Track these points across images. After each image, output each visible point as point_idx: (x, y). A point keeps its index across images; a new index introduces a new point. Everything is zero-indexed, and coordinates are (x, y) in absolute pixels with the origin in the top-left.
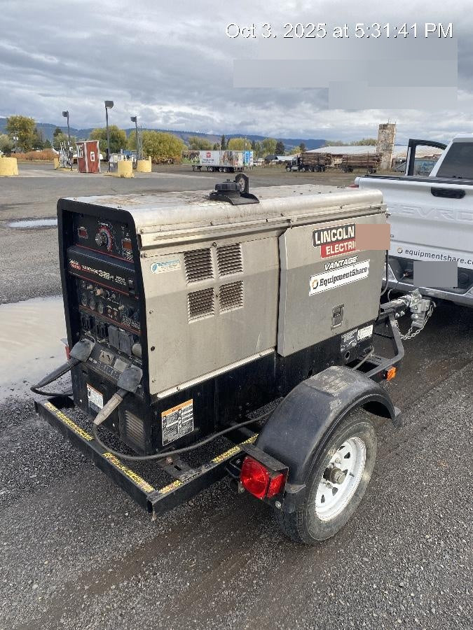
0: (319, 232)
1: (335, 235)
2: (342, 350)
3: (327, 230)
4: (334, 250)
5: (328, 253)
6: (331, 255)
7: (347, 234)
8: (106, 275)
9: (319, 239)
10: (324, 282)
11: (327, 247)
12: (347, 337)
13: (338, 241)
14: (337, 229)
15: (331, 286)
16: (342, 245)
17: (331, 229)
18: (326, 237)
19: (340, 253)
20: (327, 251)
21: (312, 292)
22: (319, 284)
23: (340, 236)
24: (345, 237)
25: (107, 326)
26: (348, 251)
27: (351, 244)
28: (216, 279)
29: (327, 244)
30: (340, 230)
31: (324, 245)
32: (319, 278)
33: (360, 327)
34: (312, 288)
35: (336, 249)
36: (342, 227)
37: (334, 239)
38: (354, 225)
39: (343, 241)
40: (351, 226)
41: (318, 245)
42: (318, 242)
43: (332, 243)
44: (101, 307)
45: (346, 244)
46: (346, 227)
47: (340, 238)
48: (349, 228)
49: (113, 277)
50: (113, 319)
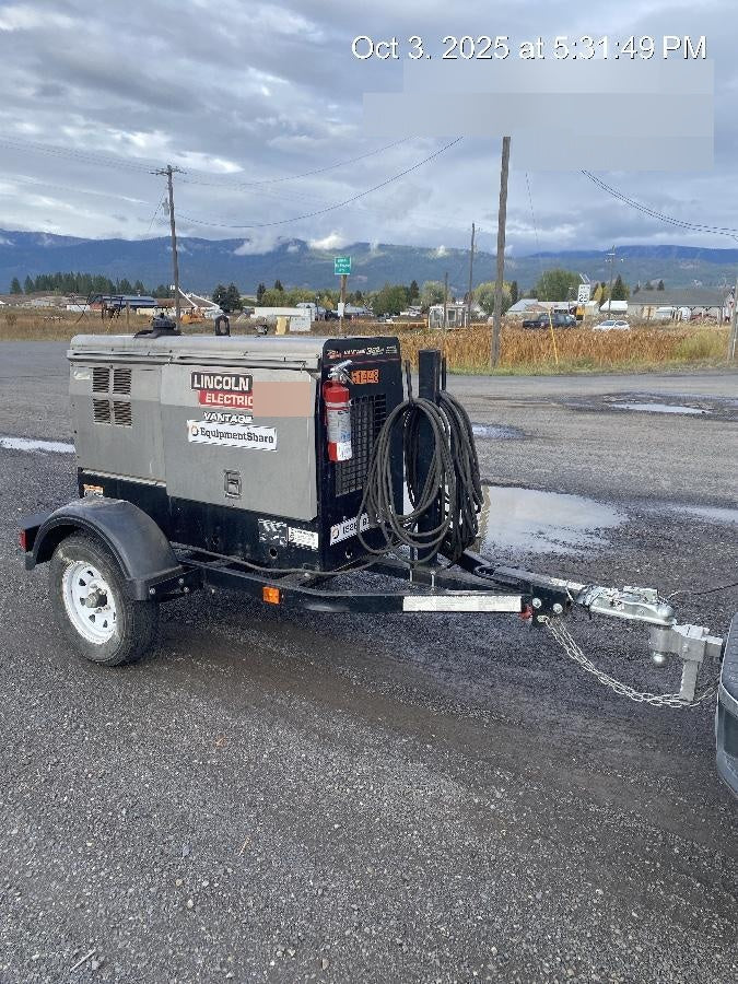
0: (199, 375)
1: (220, 382)
2: (262, 539)
3: (210, 375)
4: (216, 399)
5: (208, 401)
6: (212, 404)
7: (237, 385)
9: (199, 382)
10: (207, 434)
11: (209, 394)
12: (269, 526)
13: (222, 390)
14: (223, 376)
15: (216, 440)
16: (229, 396)
17: (215, 375)
18: (207, 382)
19: (225, 405)
20: (208, 398)
21: (191, 439)
22: (200, 432)
23: (227, 385)
24: (235, 389)
27: (243, 399)
28: (110, 395)
29: (208, 390)
30: (228, 378)
31: (204, 390)
32: (198, 424)
33: (291, 523)
34: (190, 434)
35: (220, 398)
36: (231, 376)
37: (217, 387)
38: (249, 377)
39: (231, 391)
40: (244, 377)
41: (198, 389)
42: (196, 385)
45: (234, 396)
46: (237, 377)
47: (226, 388)
48: (242, 379)
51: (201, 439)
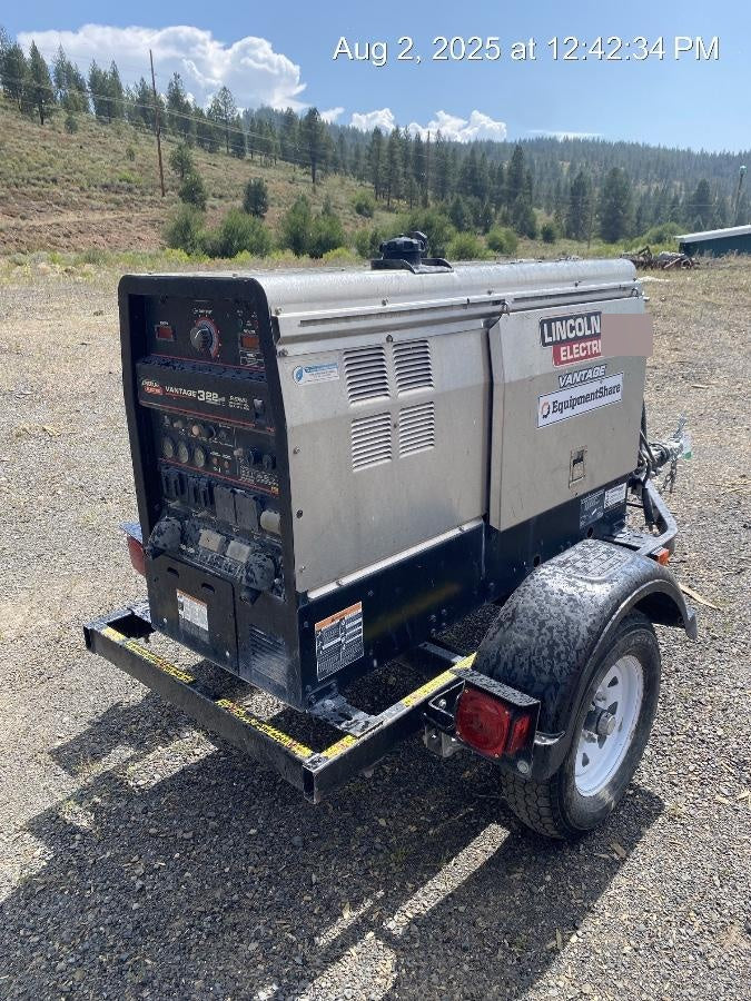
0: (549, 322)
1: (572, 328)
2: (582, 523)
3: (560, 320)
4: (571, 353)
5: (563, 359)
6: (567, 361)
7: (589, 328)
8: (212, 398)
9: (550, 335)
10: (559, 409)
11: (562, 349)
12: (589, 503)
13: (577, 339)
14: (575, 317)
15: (568, 412)
16: (583, 345)
17: (567, 319)
18: (560, 331)
19: (581, 358)
20: (562, 354)
21: (542, 422)
22: (551, 410)
23: (580, 330)
24: (588, 333)
25: (210, 487)
26: (593, 356)
27: (596, 346)
28: (394, 397)
29: (561, 342)
30: (580, 320)
31: (557, 344)
32: (550, 399)
33: (608, 486)
34: (540, 416)
35: (575, 351)
36: (582, 316)
37: (571, 336)
38: (599, 313)
39: (585, 338)
40: (595, 314)
41: (549, 344)
42: (548, 340)
43: (568, 341)
44: (200, 456)
45: (589, 344)
46: (589, 316)
47: (580, 334)
48: (593, 318)
49: (223, 399)
50: (223, 473)
51: (553, 417)
